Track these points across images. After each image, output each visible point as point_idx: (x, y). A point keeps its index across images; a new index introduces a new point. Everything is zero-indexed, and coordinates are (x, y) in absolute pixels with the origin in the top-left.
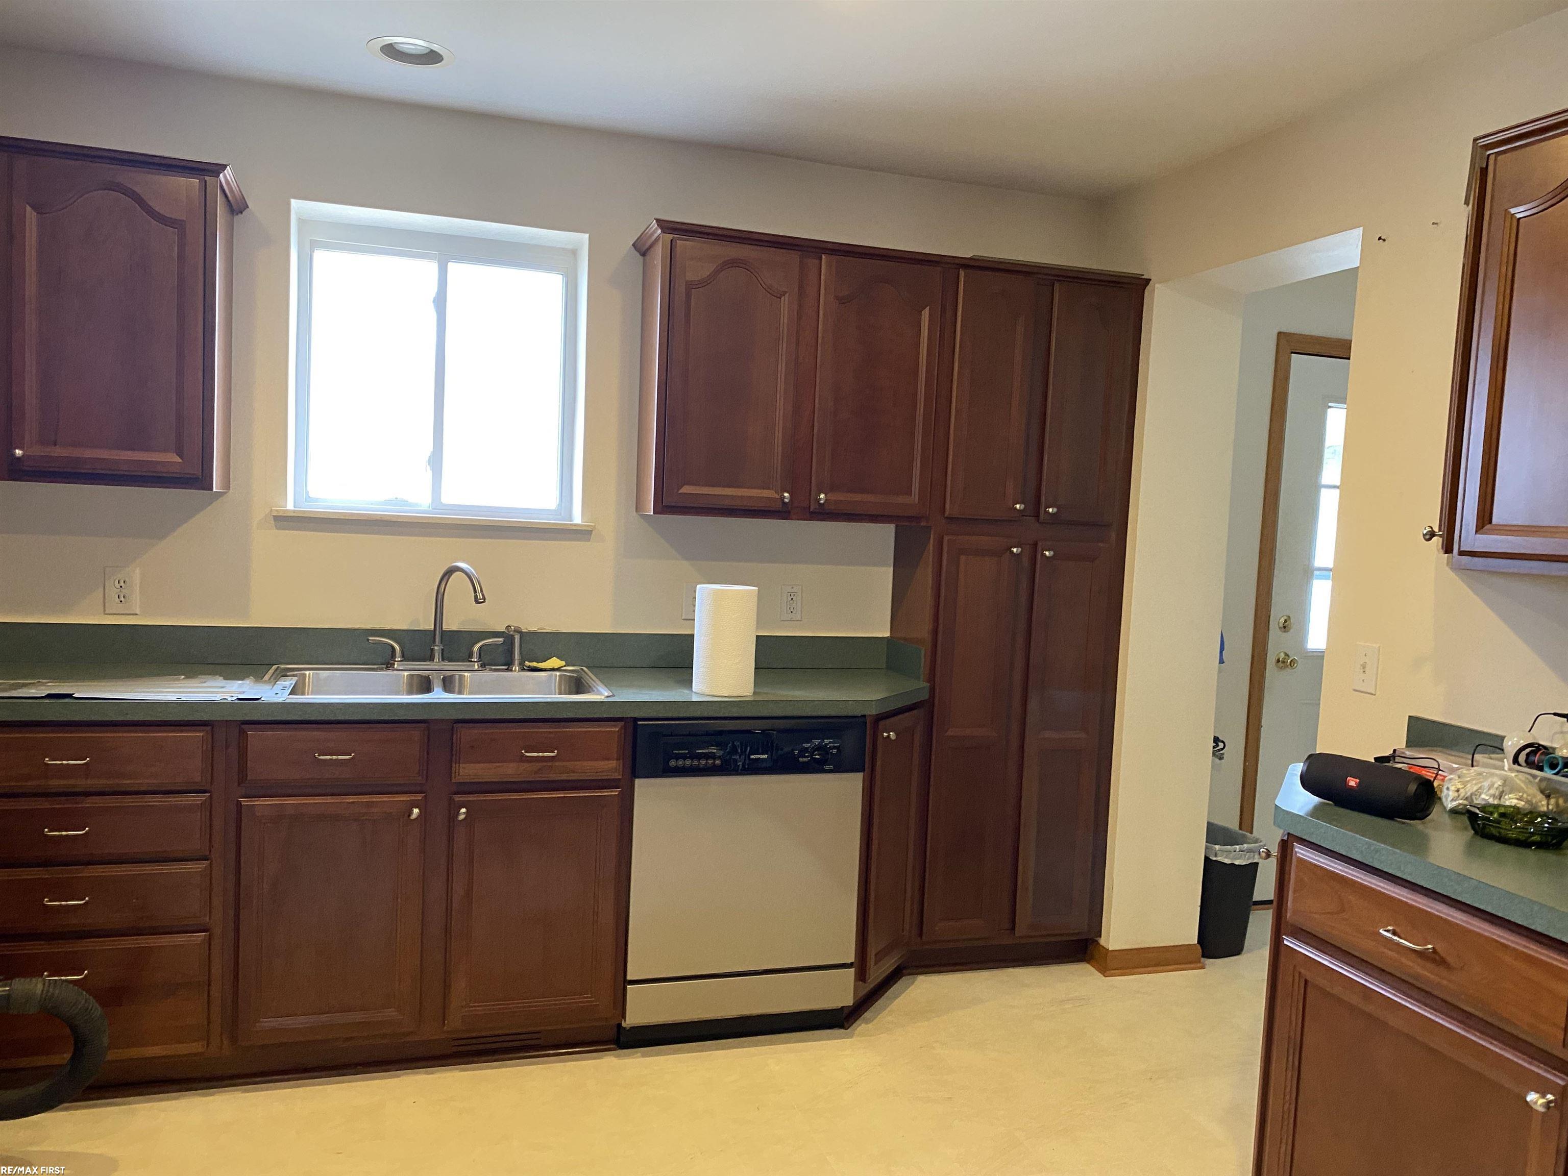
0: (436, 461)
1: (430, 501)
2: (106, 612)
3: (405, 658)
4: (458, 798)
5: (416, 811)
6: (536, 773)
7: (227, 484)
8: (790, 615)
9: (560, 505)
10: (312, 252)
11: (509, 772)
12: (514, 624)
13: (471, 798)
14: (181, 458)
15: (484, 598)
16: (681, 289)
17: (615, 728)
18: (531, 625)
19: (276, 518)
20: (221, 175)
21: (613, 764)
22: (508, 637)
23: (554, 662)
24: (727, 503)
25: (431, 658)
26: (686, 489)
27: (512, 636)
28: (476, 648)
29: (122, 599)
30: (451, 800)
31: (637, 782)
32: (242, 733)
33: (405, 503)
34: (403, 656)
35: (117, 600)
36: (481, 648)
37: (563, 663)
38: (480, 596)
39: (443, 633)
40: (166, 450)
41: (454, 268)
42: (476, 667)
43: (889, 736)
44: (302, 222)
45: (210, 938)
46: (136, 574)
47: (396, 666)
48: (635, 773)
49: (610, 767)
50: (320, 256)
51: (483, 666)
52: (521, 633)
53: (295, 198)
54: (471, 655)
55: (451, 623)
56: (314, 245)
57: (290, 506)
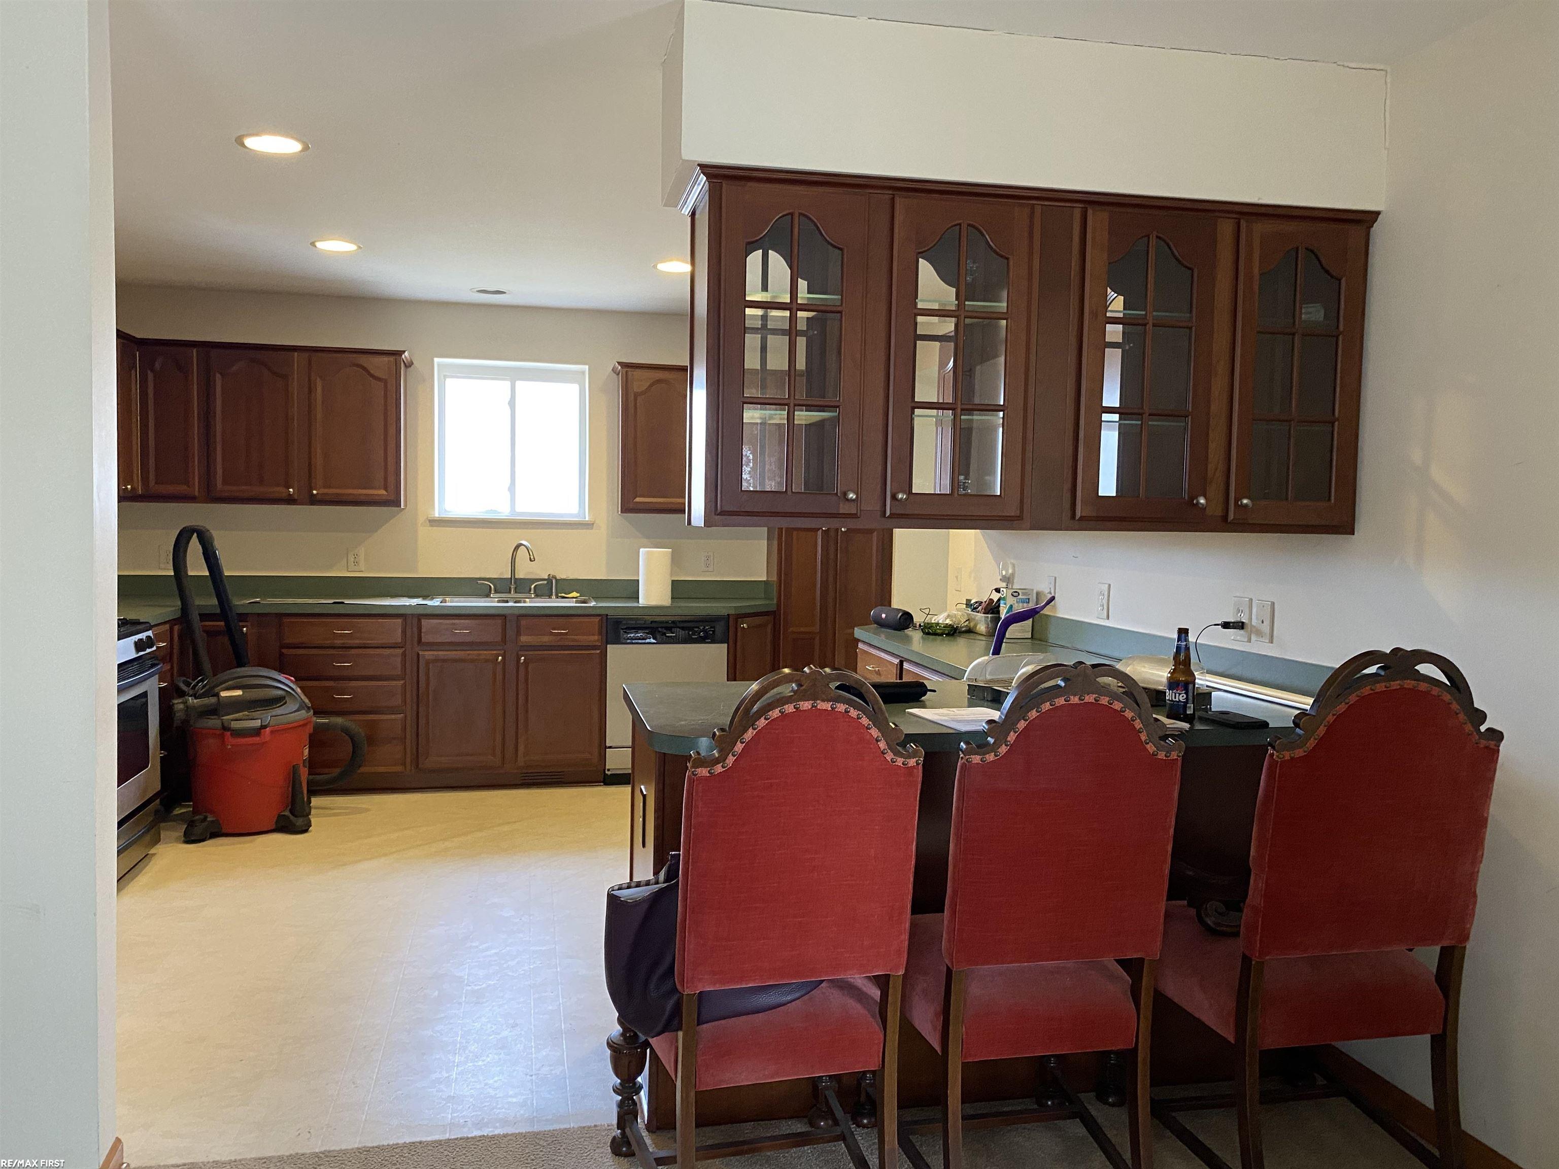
0: (512, 488)
1: (510, 509)
2: (349, 570)
3: (496, 592)
4: (521, 653)
5: (500, 658)
6: (558, 641)
7: (406, 505)
8: (707, 569)
9: (579, 511)
10: (445, 380)
11: (544, 640)
12: (552, 573)
13: (527, 653)
14: (386, 491)
15: (534, 559)
16: (632, 398)
17: (597, 619)
18: (561, 575)
19: (430, 521)
20: (403, 356)
21: (596, 637)
22: (549, 580)
23: (575, 594)
24: (658, 506)
25: (510, 592)
26: (638, 500)
27: (552, 580)
28: (533, 586)
29: (356, 563)
30: (518, 655)
31: (608, 646)
32: (419, 621)
33: (495, 512)
34: (495, 591)
35: (353, 564)
36: (536, 586)
37: (579, 595)
38: (532, 557)
39: (516, 579)
40: (379, 488)
41: (519, 384)
42: (533, 596)
43: (743, 627)
44: (439, 365)
45: (406, 716)
46: (362, 551)
47: (492, 596)
48: (607, 643)
49: (595, 639)
50: (449, 382)
51: (537, 596)
52: (557, 580)
53: (437, 357)
54: (530, 590)
55: (520, 575)
56: (445, 377)
57: (437, 515)
